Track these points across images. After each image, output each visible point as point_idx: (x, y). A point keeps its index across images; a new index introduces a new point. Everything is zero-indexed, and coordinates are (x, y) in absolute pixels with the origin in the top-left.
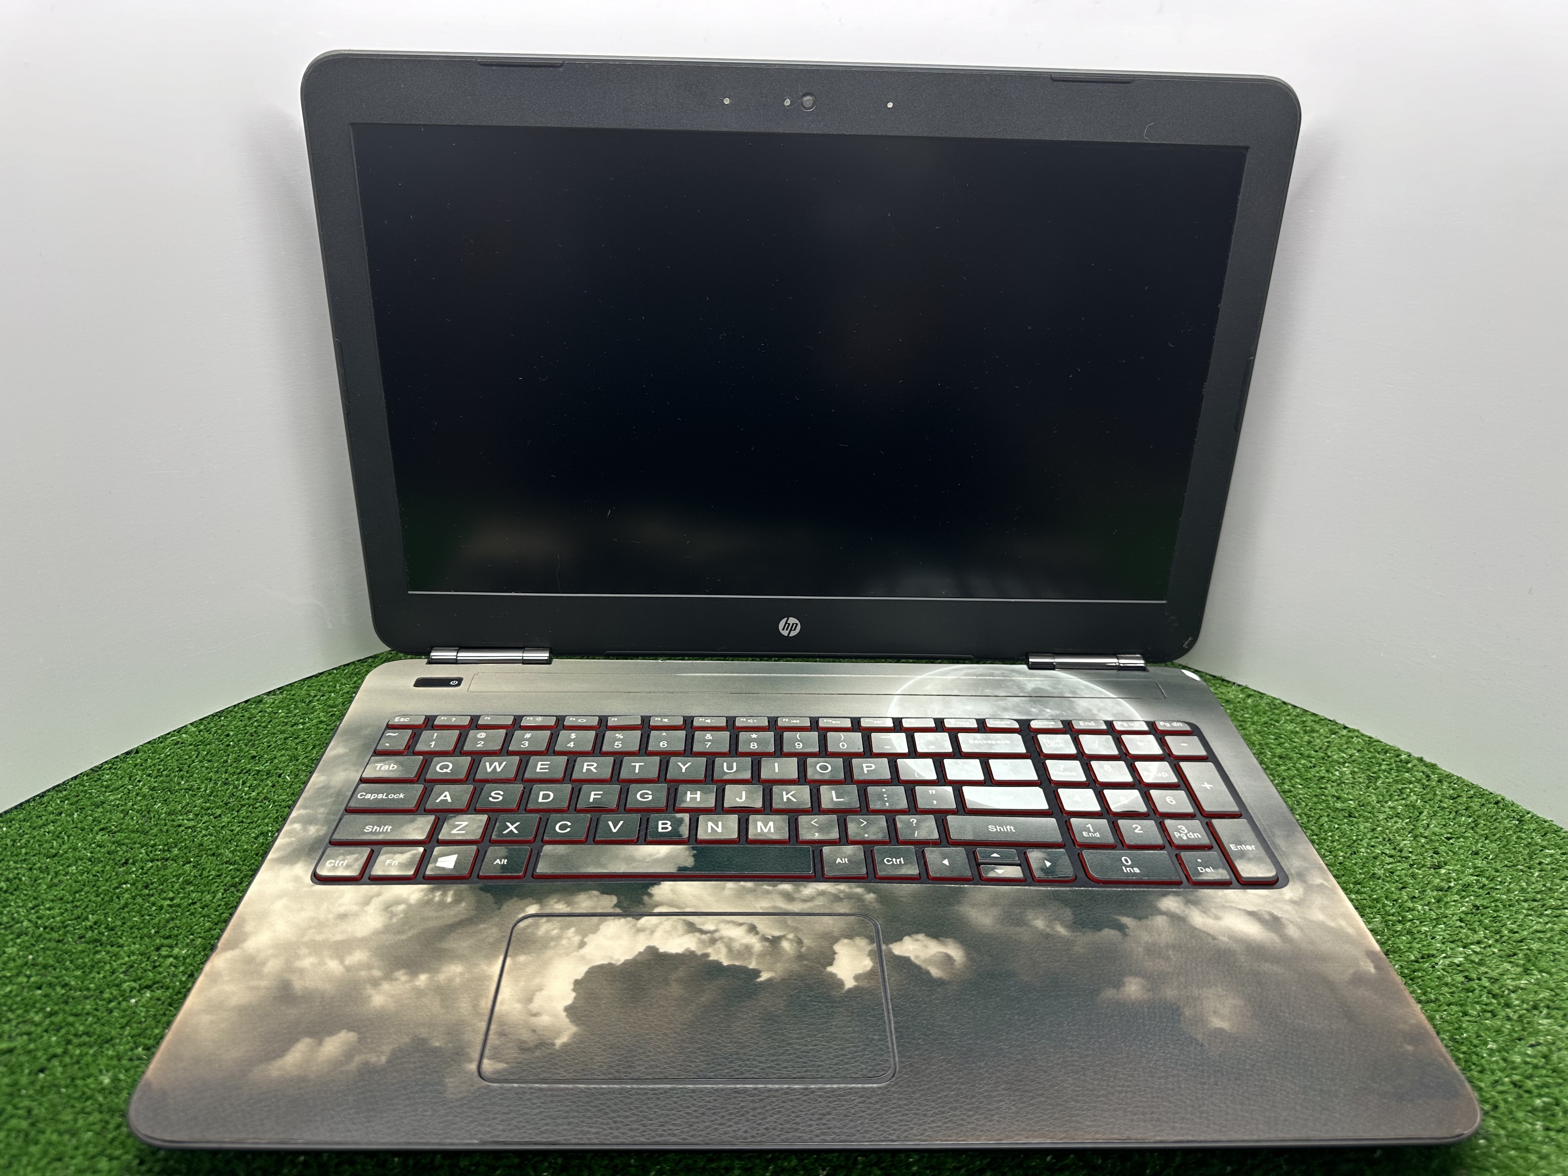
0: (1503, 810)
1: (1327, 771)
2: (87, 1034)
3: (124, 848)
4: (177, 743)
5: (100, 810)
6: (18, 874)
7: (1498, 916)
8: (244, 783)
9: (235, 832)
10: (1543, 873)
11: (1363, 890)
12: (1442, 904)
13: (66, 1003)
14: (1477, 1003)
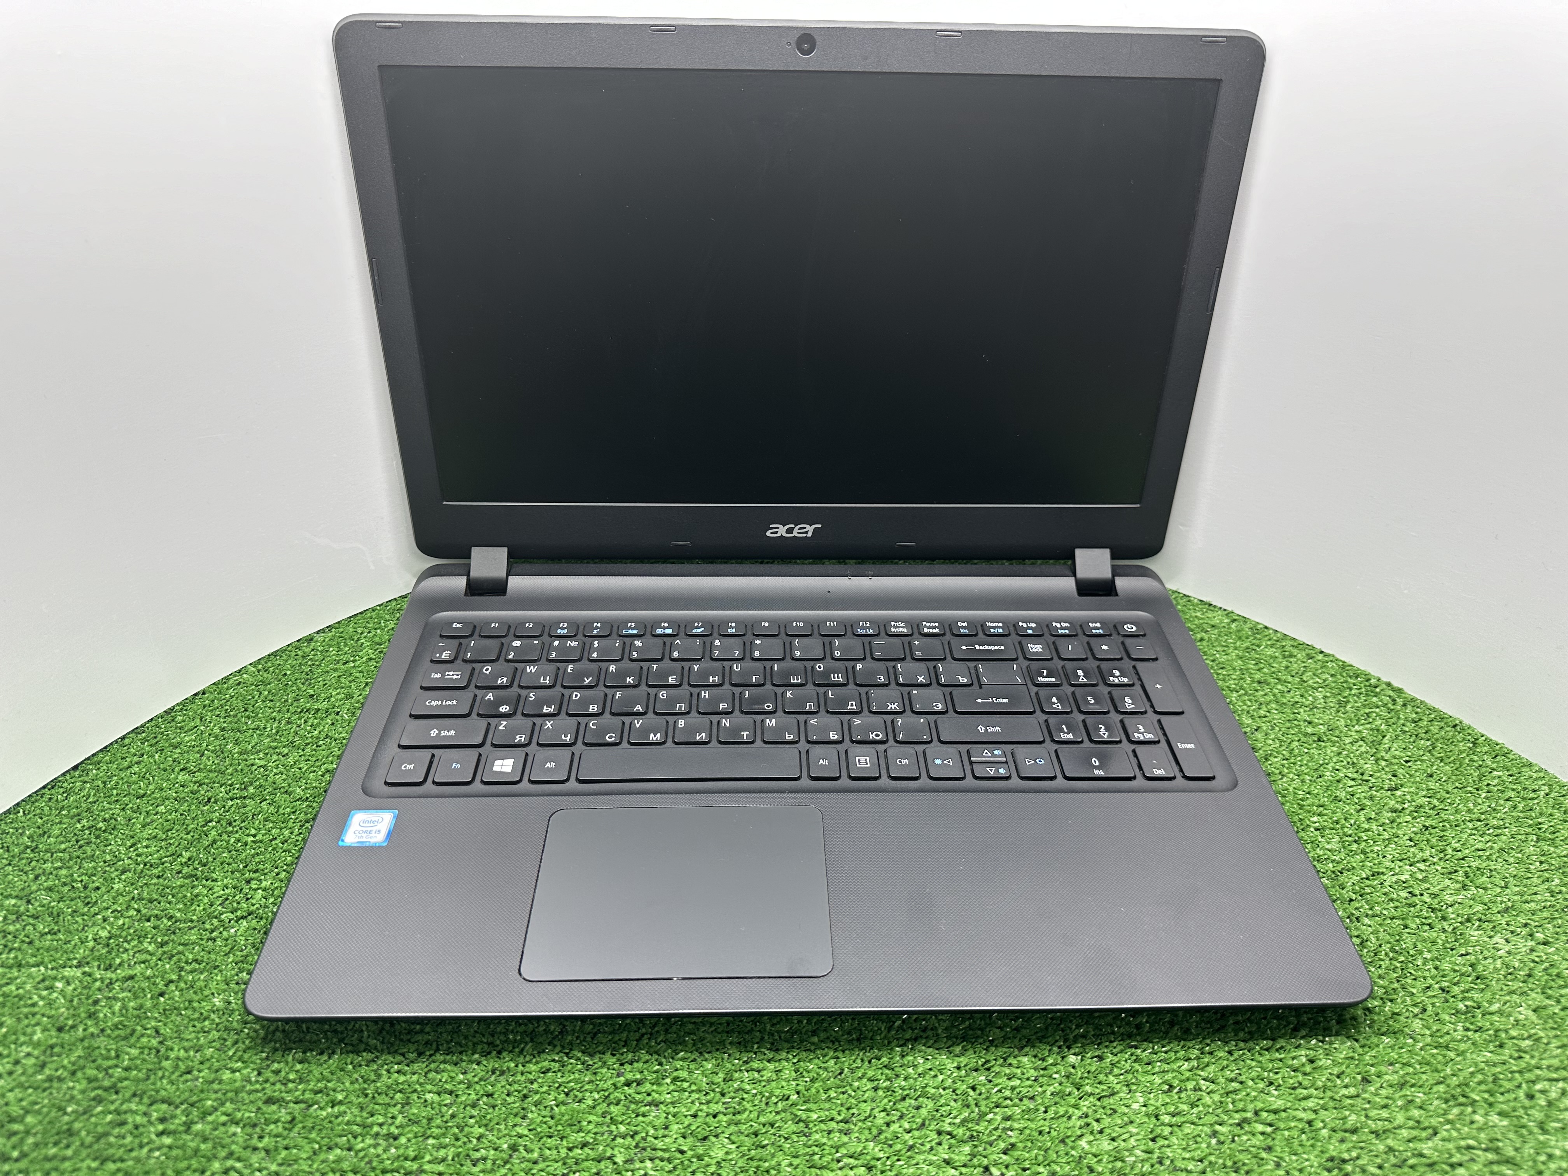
0: (1459, 733)
1: (1302, 696)
2: (196, 961)
3: (205, 786)
4: (239, 684)
5: (178, 751)
6: (113, 814)
7: (1444, 836)
8: (305, 722)
9: (303, 770)
10: (1489, 795)
11: (1325, 812)
12: (1394, 825)
13: (174, 933)
14: (1417, 917)
